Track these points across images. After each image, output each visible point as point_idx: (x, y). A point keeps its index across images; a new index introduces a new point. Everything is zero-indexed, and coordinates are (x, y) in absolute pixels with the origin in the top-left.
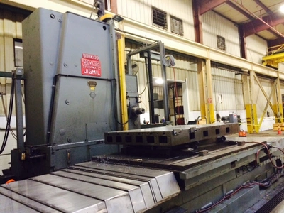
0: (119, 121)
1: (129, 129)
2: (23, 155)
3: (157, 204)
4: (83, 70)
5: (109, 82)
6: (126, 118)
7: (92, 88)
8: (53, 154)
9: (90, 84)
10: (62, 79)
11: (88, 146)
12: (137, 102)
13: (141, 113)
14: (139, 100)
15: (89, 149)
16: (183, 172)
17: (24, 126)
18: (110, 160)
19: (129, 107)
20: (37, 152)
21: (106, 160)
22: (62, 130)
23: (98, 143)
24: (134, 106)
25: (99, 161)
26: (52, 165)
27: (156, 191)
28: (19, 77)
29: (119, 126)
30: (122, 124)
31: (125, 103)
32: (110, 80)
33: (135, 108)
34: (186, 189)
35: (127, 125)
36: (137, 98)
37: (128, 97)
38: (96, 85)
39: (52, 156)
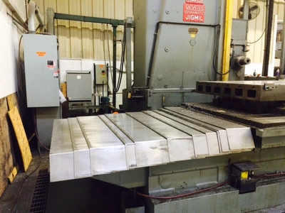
0: (219, 71)
1: (229, 80)
2: (129, 94)
3: (222, 154)
4: (185, 15)
5: (213, 29)
6: (227, 68)
7: (193, 36)
8: (150, 96)
9: (191, 31)
10: (163, 27)
11: (183, 93)
12: (244, 51)
13: (245, 64)
14: (247, 48)
15: (183, 96)
16: (262, 130)
17: (132, 70)
18: (196, 108)
19: (232, 56)
20: (139, 93)
21: (192, 107)
22: (160, 76)
23: (193, 91)
24: (239, 56)
25: (186, 107)
26: (149, 106)
27: (224, 142)
28: (129, 25)
29: (218, 76)
30: (221, 75)
31: (228, 51)
32: (214, 26)
33: (240, 58)
34: (263, 147)
35: (227, 76)
36: (244, 46)
37: (232, 45)
38: (197, 32)
39: (149, 98)
